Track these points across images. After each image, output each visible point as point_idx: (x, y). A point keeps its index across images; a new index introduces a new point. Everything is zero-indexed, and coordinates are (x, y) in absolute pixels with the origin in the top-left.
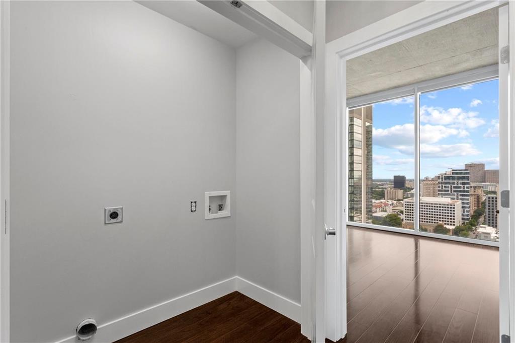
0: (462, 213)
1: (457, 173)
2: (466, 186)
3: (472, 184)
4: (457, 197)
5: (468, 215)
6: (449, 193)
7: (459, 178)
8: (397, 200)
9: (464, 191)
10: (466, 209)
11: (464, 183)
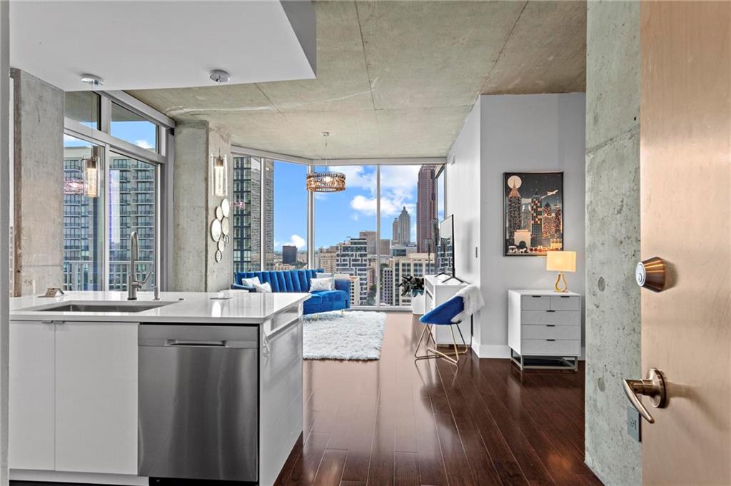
0: (360, 290)
1: (355, 243)
2: (364, 258)
3: (369, 256)
4: (356, 272)
5: (365, 293)
6: (348, 267)
7: (358, 249)
9: (362, 265)
10: (364, 286)
11: (361, 255)
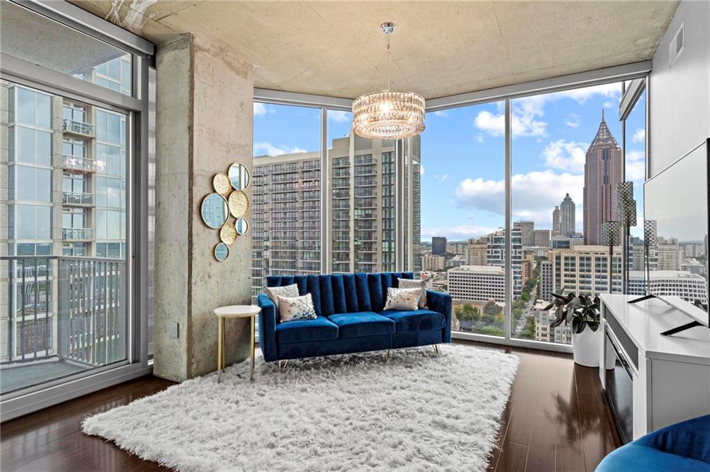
2: (518, 250)
3: (524, 248)
5: (519, 288)
6: (500, 259)
8: (437, 271)
9: (516, 258)
11: (515, 247)
